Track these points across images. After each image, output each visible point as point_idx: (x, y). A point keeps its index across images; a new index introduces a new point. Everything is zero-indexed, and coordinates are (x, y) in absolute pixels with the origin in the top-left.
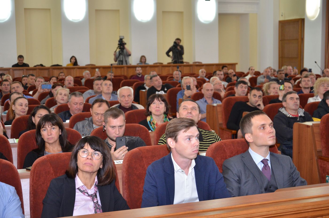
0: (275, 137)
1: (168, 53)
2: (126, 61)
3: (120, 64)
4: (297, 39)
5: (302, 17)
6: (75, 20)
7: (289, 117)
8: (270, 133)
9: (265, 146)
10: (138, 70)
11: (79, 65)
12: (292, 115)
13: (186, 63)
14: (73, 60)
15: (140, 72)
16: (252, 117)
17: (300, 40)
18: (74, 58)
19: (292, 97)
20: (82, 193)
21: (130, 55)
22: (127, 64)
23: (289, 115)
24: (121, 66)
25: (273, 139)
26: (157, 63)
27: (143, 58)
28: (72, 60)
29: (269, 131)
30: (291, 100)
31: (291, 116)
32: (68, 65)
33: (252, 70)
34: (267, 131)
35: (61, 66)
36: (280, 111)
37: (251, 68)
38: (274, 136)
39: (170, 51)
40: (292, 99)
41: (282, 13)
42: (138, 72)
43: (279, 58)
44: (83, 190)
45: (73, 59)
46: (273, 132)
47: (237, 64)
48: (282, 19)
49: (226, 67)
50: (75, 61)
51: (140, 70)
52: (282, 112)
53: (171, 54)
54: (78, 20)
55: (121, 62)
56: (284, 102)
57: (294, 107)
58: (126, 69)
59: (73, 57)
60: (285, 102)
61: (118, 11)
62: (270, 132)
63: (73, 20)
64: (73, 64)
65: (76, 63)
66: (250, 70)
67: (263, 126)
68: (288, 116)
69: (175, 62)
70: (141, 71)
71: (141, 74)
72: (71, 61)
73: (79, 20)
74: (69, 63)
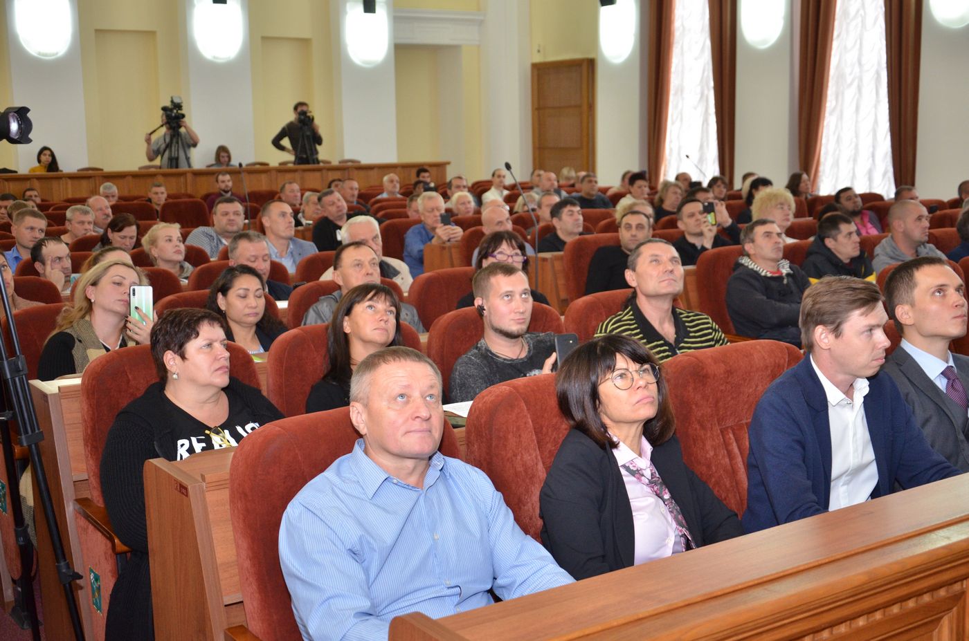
0: (966, 318)
1: (276, 143)
2: (188, 159)
3: (171, 167)
4: (580, 106)
5: (591, 56)
6: (46, 55)
7: (765, 277)
8: (956, 306)
9: (943, 337)
10: (223, 182)
11: (61, 171)
12: (771, 273)
13: (324, 162)
14: (46, 158)
15: (227, 186)
16: (917, 269)
17: (585, 107)
18: (48, 152)
19: (768, 230)
20: (634, 476)
21: (195, 145)
22: (189, 165)
23: (765, 271)
24: (174, 170)
25: (963, 321)
26: (255, 164)
27: (223, 154)
28: (43, 158)
29: (954, 302)
30: (767, 239)
31: (769, 275)
32: (33, 170)
33: (499, 176)
34: (951, 302)
35: (16, 172)
36: (742, 265)
37: (497, 173)
38: (964, 316)
39: (285, 136)
40: (768, 236)
41: (539, 46)
42: (223, 186)
43: (534, 148)
44: (635, 469)
45: (45, 155)
46: (963, 306)
47: (449, 163)
48: (538, 59)
49: (426, 171)
50: (50, 159)
51: (229, 181)
52: (747, 267)
53: (286, 142)
54: (53, 55)
55: (174, 162)
56: (749, 242)
57: (773, 255)
58: (189, 177)
59: (45, 148)
60: (751, 244)
61: (152, 34)
62: (956, 304)
63: (39, 54)
64: (45, 167)
65: (53, 165)
66: (496, 176)
67: (941, 289)
68: (763, 274)
69: (300, 160)
70: (230, 184)
71: (231, 190)
72: (39, 161)
73: (57, 54)
74: (37, 164)
